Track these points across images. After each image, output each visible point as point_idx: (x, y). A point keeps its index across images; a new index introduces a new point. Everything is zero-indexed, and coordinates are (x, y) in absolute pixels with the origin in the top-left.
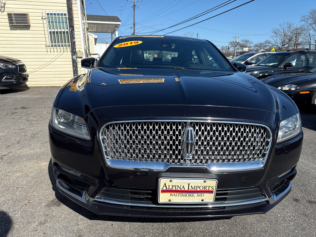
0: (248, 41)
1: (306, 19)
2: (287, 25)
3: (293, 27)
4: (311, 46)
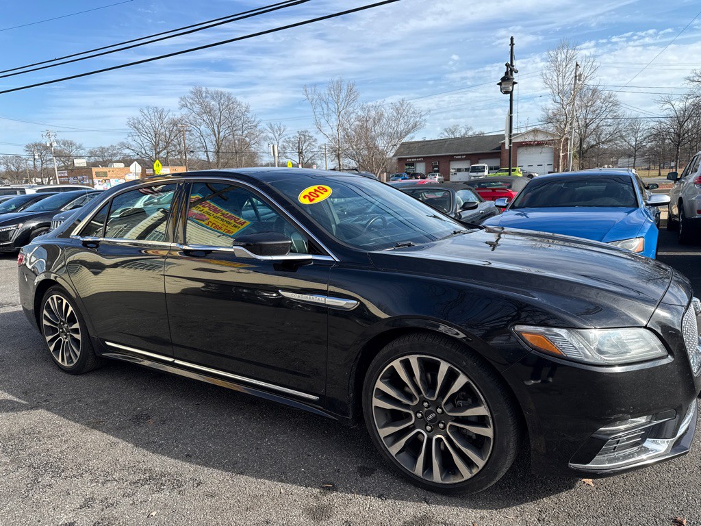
0: (71, 144)
1: (189, 105)
2: (156, 114)
3: (167, 117)
4: (210, 154)
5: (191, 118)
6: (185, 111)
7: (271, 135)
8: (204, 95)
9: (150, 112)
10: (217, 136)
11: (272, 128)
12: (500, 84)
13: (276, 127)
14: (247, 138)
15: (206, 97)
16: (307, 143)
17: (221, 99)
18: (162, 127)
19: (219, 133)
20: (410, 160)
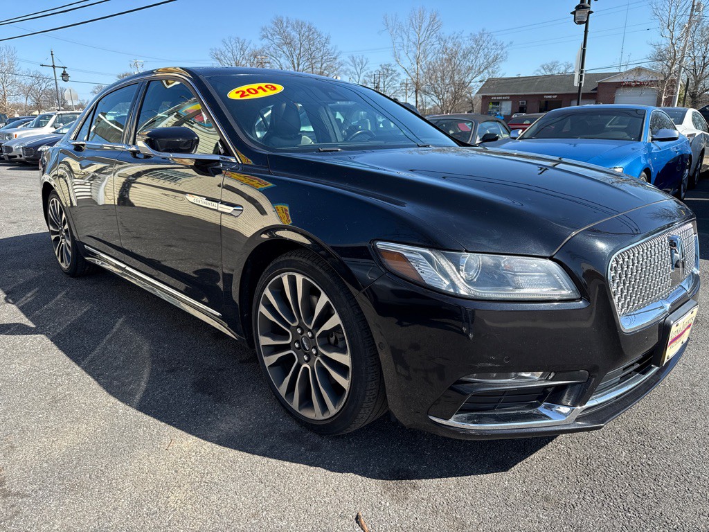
5: (271, 49)
6: (266, 42)
7: (353, 69)
8: (285, 25)
9: (232, 43)
10: (296, 69)
11: (354, 61)
12: (574, 13)
13: (358, 60)
14: (325, 71)
15: (287, 27)
16: (390, 78)
17: (302, 28)
18: (243, 58)
19: (298, 65)
20: (495, 98)
